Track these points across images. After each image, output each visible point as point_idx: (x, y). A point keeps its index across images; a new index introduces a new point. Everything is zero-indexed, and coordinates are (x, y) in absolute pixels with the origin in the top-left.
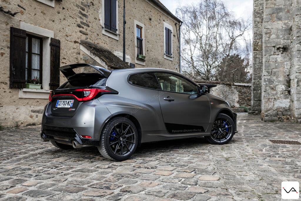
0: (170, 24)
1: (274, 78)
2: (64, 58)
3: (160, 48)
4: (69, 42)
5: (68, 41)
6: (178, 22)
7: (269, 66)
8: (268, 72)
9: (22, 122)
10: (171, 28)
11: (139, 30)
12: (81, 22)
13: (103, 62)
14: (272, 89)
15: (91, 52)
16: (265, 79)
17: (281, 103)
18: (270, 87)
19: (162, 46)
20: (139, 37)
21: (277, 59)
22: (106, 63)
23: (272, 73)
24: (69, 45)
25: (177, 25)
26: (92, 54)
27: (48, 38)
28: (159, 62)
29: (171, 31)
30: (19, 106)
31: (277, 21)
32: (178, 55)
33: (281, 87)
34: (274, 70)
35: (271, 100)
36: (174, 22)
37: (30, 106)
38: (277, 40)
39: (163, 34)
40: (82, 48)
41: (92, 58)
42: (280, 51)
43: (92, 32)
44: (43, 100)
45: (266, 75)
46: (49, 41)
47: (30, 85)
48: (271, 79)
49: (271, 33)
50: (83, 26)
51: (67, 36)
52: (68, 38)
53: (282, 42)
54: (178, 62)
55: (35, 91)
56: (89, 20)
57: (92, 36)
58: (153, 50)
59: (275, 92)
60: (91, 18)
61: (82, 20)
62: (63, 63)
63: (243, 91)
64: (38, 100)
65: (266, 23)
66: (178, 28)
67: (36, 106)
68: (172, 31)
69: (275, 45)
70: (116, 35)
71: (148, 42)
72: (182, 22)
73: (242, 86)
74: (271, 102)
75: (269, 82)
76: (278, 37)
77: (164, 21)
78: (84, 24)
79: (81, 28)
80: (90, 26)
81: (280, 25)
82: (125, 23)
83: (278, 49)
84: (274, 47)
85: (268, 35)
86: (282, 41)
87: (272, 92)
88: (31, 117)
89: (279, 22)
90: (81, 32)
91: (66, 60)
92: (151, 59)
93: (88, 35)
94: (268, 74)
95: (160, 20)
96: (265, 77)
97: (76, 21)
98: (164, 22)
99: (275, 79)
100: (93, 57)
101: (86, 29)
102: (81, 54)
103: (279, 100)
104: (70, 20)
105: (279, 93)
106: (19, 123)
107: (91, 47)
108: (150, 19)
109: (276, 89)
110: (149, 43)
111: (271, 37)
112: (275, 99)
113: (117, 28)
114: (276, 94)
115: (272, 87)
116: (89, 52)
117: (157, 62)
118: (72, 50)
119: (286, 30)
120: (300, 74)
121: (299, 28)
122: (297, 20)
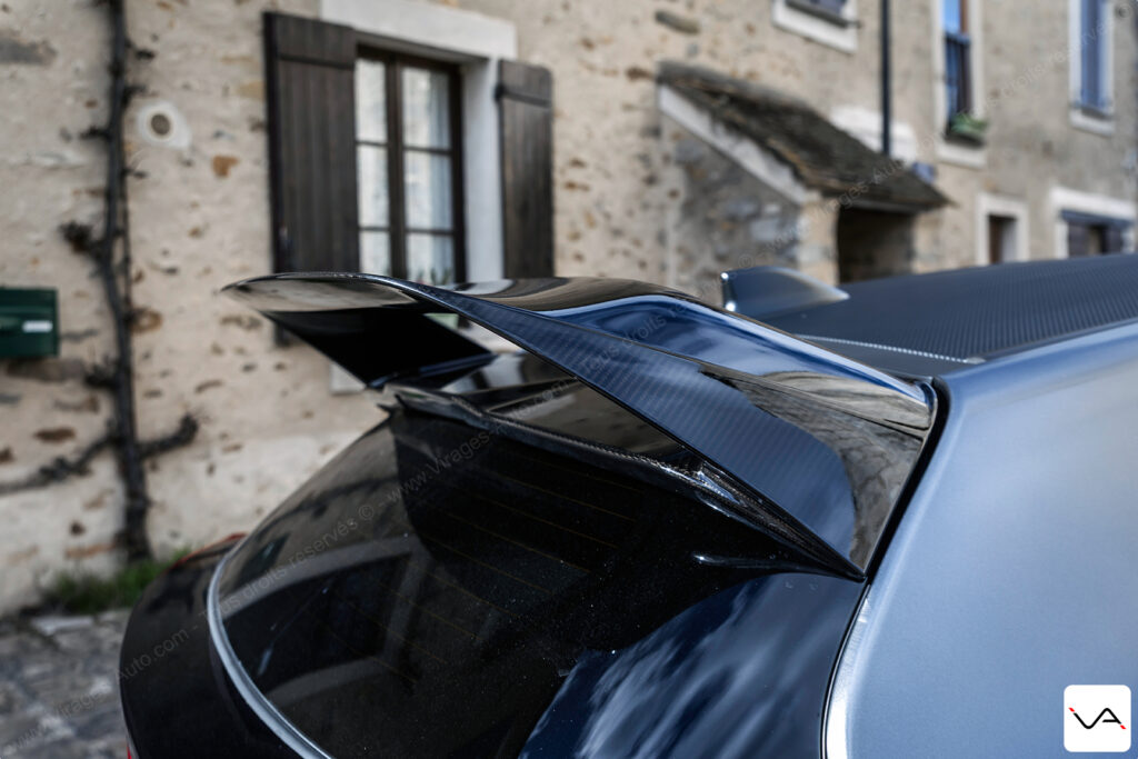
3: (1049, 78)
5: (592, 69)
13: (776, 166)
15: (716, 117)
24: (599, 91)
26: (721, 128)
27: (486, 60)
28: (1048, 147)
40: (670, 102)
41: (720, 151)
43: (719, 17)
46: (490, 78)
51: (589, 46)
52: (597, 58)
57: (725, 38)
58: (1021, 89)
62: (571, 186)
70: (843, 25)
71: (997, 51)
90: (661, 18)
92: (1013, 132)
93: (698, 32)
100: (725, 142)
101: (690, 5)
102: (667, 131)
107: (715, 94)
110: (1001, 57)
116: (707, 119)
117: (1040, 147)
118: (622, 118)
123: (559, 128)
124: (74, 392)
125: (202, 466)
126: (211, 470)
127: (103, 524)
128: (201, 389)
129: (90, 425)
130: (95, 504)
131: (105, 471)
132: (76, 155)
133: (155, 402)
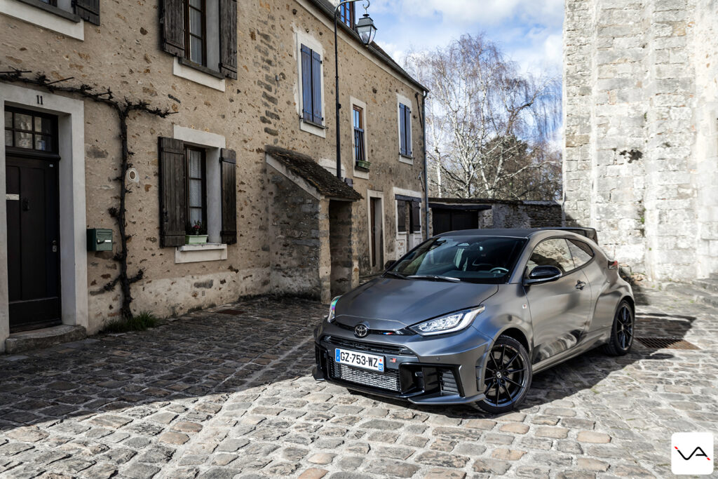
0: (407, 97)
1: (616, 206)
2: (242, 183)
3: (392, 144)
4: (249, 153)
5: (246, 150)
6: (420, 91)
7: (606, 184)
8: (603, 195)
9: (181, 306)
10: (408, 103)
11: (357, 113)
12: (267, 113)
13: (311, 187)
14: (612, 226)
15: (288, 168)
16: (598, 209)
17: (628, 251)
18: (607, 222)
19: (395, 140)
20: (358, 127)
21: (621, 172)
22: (318, 191)
23: (612, 198)
24: (249, 157)
25: (418, 96)
26: (290, 172)
27: (216, 148)
28: (391, 171)
29: (409, 109)
30: (175, 279)
31: (619, 102)
32: (421, 153)
33: (629, 223)
34: (615, 192)
35: (610, 246)
36: (413, 91)
37: (193, 277)
38: (619, 136)
39: (397, 115)
40: (270, 161)
41: (290, 180)
42: (625, 158)
43: (284, 129)
44: (212, 264)
45: (600, 201)
46: (218, 155)
47: (190, 239)
48: (610, 208)
49: (609, 125)
50: (269, 119)
51: (245, 142)
52: (248, 146)
53: (629, 141)
54: (422, 166)
55: (200, 248)
56: (279, 107)
57: (285, 136)
58: (381, 148)
59: (616, 232)
60: (281, 104)
61: (268, 110)
62: (240, 191)
63: (539, 214)
64: (204, 264)
65: (599, 106)
66: (420, 103)
67: (202, 274)
68: (411, 110)
69: (616, 147)
70: (321, 128)
71: (372, 134)
72: (427, 91)
73: (538, 205)
74: (609, 250)
75: (606, 214)
76: (621, 132)
77: (397, 91)
78: (272, 115)
79: (267, 124)
80: (281, 118)
81: (623, 110)
82: (338, 106)
83: (623, 153)
84: (615, 150)
85: (604, 128)
86: (628, 139)
87: (612, 232)
88: (195, 296)
89: (622, 104)
90: (267, 130)
91: (246, 185)
92: (378, 165)
93: (277, 135)
94: (605, 199)
95: (390, 91)
96: (598, 204)
97: (259, 111)
98: (397, 94)
99: (617, 208)
100: (291, 177)
101: (275, 125)
102: (268, 171)
103: (623, 246)
104: (251, 111)
105: (625, 233)
106: (177, 309)
107: (285, 158)
108: (375, 91)
109: (619, 226)
110: (373, 137)
111: (609, 132)
112: (617, 244)
113: (323, 115)
114: (619, 235)
115: (612, 223)
116: (284, 168)
117: (388, 171)
118: (255, 166)
119: (635, 119)
120: (666, 201)
121: (662, 119)
122: (658, 104)
123: (238, 171)
124: (110, 263)
125: (142, 287)
126: (144, 288)
127: (117, 305)
128: (141, 262)
129: (115, 273)
130: (115, 299)
131: (118, 287)
132: (112, 186)
133: (130, 265)
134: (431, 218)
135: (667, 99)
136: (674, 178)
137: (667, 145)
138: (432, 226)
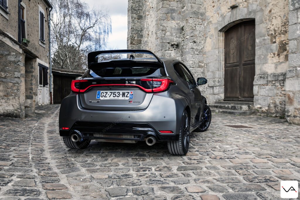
0: (43, 8)
3: (36, 33)
6: (48, 7)
10: (44, 12)
19: (38, 31)
21: (171, 54)
25: (47, 10)
28: (36, 49)
29: (44, 15)
31: (171, 20)
32: (48, 41)
36: (45, 6)
38: (171, 37)
39: (39, 18)
42: (173, 48)
49: (167, 31)
53: (175, 40)
54: (49, 49)
58: (32, 35)
65: (162, 21)
66: (48, 13)
70: (7, 13)
71: (28, 25)
72: (52, 7)
76: (172, 35)
77: (39, 3)
81: (173, 24)
83: (172, 45)
84: (169, 43)
85: (164, 32)
86: (175, 38)
92: (31, 44)
95: (36, 2)
98: (39, 5)
108: (29, 0)
110: (29, 27)
111: (166, 34)
113: (7, 5)
119: (178, 29)
120: (194, 68)
121: (193, 29)
122: (191, 22)
134: (52, 79)
135: (195, 20)
136: (197, 58)
137: (195, 42)
138: (53, 84)
